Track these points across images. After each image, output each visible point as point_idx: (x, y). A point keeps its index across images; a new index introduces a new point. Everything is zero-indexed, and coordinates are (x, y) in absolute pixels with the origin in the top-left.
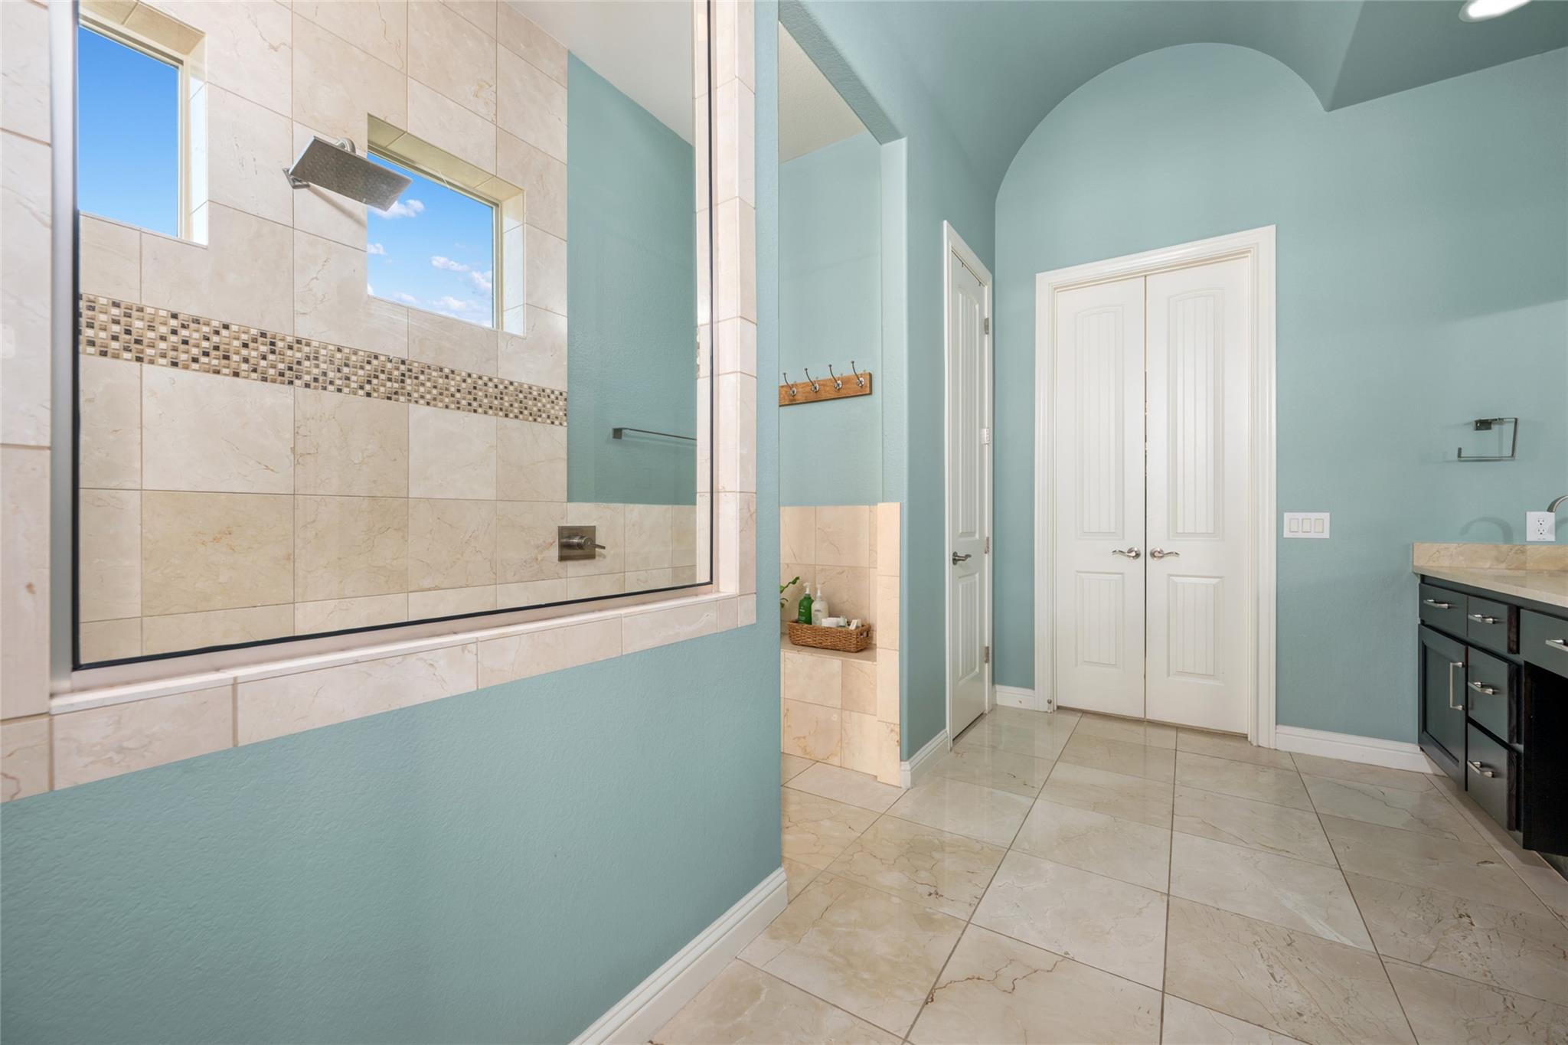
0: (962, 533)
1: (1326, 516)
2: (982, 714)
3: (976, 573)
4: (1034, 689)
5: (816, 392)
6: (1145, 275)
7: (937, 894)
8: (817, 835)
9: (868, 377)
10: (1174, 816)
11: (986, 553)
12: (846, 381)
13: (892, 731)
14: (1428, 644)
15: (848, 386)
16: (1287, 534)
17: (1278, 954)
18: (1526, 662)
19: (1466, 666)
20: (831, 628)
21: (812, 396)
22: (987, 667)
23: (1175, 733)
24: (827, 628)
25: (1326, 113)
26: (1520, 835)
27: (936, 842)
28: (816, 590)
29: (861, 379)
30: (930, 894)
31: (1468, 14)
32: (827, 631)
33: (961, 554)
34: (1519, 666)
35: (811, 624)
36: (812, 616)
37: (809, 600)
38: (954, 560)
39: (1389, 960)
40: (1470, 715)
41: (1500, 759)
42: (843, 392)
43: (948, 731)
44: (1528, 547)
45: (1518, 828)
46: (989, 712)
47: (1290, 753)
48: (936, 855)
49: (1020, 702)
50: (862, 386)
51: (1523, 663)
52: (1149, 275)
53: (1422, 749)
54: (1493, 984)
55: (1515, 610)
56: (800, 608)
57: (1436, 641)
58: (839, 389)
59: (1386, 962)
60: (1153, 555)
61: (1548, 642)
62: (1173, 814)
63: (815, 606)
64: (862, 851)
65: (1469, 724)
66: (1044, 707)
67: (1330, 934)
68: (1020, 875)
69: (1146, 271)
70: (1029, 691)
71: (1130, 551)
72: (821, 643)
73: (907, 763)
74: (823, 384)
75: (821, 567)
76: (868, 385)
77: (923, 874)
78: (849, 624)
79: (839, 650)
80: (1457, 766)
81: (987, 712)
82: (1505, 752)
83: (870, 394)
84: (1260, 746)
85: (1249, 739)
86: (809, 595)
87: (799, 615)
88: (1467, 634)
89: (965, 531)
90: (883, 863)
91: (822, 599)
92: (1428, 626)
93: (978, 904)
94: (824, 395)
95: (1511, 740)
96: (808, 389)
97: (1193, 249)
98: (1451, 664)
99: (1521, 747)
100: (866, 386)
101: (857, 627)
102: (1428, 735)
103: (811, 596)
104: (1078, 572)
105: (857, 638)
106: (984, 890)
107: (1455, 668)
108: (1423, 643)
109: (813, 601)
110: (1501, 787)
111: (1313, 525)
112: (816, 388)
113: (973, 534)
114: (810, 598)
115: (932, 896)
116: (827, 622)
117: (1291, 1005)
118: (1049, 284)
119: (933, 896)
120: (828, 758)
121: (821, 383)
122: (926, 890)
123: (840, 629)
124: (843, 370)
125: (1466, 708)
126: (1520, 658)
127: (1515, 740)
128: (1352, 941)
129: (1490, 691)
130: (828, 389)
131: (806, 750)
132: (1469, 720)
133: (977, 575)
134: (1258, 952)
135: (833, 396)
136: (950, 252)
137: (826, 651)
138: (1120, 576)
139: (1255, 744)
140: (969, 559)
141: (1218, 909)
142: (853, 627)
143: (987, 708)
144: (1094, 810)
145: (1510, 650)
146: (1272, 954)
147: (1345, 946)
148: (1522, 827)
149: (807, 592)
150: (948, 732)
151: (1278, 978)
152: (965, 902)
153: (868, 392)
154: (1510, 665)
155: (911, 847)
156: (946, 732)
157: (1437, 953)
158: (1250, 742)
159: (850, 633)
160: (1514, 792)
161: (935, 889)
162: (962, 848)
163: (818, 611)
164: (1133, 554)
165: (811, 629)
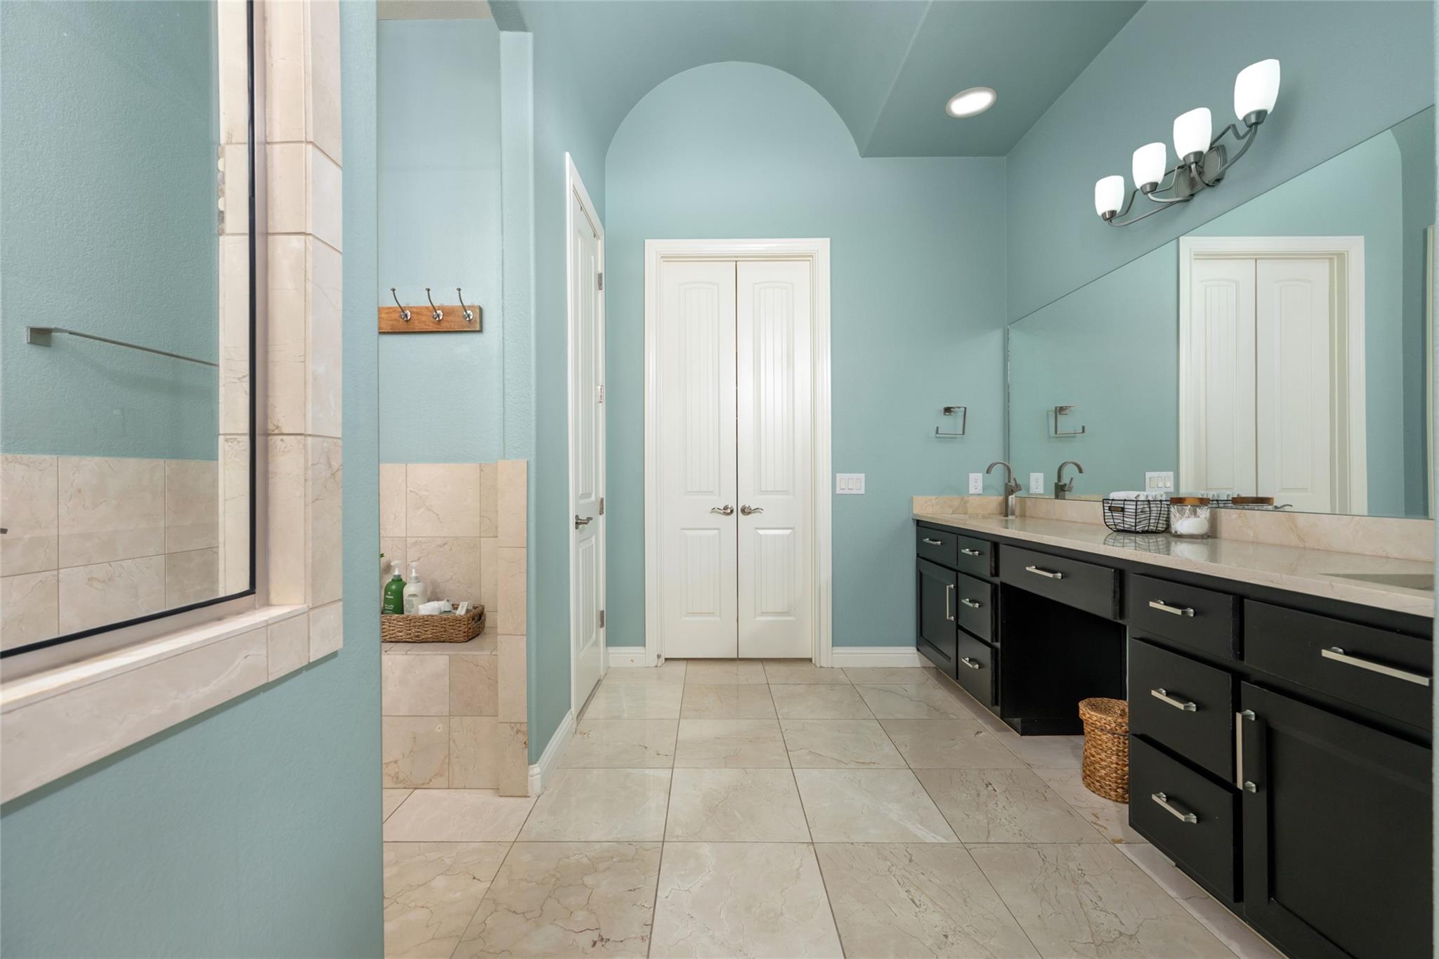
0: (582, 494)
1: (862, 476)
2: (599, 680)
3: (592, 536)
4: (645, 646)
5: (407, 321)
6: (736, 260)
7: (602, 939)
8: (428, 908)
9: (478, 311)
10: (789, 752)
11: (601, 514)
12: (449, 312)
13: (518, 732)
14: (924, 572)
15: (450, 318)
16: (838, 491)
17: (907, 874)
18: (1001, 583)
19: (957, 587)
20: (432, 616)
21: (401, 326)
22: (602, 631)
23: (762, 666)
24: (428, 616)
25: (861, 158)
26: (998, 708)
27: (585, 860)
28: (407, 567)
29: (468, 312)
30: (595, 943)
31: (951, 112)
32: (427, 620)
33: (583, 517)
34: (996, 586)
35: (403, 613)
36: (405, 603)
37: (399, 581)
38: (577, 523)
39: (972, 846)
40: (959, 623)
41: (985, 654)
42: (445, 326)
43: (574, 710)
44: (971, 498)
45: (996, 704)
46: (604, 678)
47: (841, 668)
48: (589, 880)
49: (632, 661)
50: (470, 321)
51: (999, 584)
52: (739, 261)
53: (918, 650)
54: (1028, 841)
55: (996, 544)
56: (386, 593)
57: (931, 571)
58: (440, 321)
59: (970, 849)
60: (743, 511)
61: (1028, 569)
62: (787, 751)
63: (409, 590)
64: (496, 911)
65: (959, 631)
66: (653, 661)
67: (929, 837)
68: (683, 873)
69: (736, 257)
70: (640, 649)
71: (726, 508)
72: (418, 636)
73: (536, 765)
74: (418, 311)
75: (414, 540)
76: (478, 320)
77: (580, 915)
78: (455, 607)
79: (443, 642)
80: (950, 662)
81: (602, 678)
82: (988, 650)
83: (480, 331)
84: (821, 667)
85: (813, 662)
86: (399, 576)
87: (385, 602)
88: (957, 564)
89: (584, 492)
90: (527, 920)
91: (418, 579)
92: (922, 558)
93: (651, 933)
94: (418, 327)
95: (992, 641)
96: (396, 316)
97: (775, 245)
98: (948, 587)
99: (998, 645)
100: (476, 322)
101: (468, 611)
102: (924, 639)
103: (402, 577)
104: (683, 529)
105: (468, 624)
106: (652, 909)
107: (950, 588)
108: (920, 571)
109: (405, 584)
110: (986, 676)
111: (854, 483)
112: (406, 316)
113: (589, 495)
114: (401, 580)
115: (597, 945)
116: (428, 609)
117: (937, 929)
118: (657, 252)
119: (599, 944)
120: (431, 780)
121: (414, 310)
122: (585, 939)
123: (445, 616)
124: (445, 298)
125: (957, 618)
126: (997, 580)
127: (994, 640)
128: (944, 837)
129: (977, 605)
130: (423, 319)
131: (397, 778)
132: (959, 627)
133: (594, 537)
134: (894, 878)
135: (430, 329)
136: (572, 192)
137: (426, 645)
138: (717, 531)
139: (818, 666)
140: (590, 522)
141: (852, 844)
142: (461, 611)
143: (602, 673)
144: (726, 767)
145: (992, 575)
146: (903, 876)
147: (942, 845)
148: (1000, 703)
149: (397, 573)
150: (573, 713)
151: (918, 903)
152: (636, 938)
153: (478, 329)
154: (992, 586)
155: (558, 879)
156: (571, 713)
157: (990, 826)
158: (815, 665)
159: (458, 620)
160: (994, 678)
161: (597, 932)
162: (615, 860)
163: (414, 595)
164: (729, 511)
165: (405, 619)
